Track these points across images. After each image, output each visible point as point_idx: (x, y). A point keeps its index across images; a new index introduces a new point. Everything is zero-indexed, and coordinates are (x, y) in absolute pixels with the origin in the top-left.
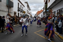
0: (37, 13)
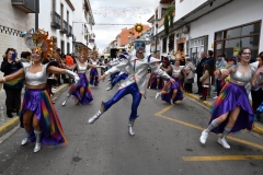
0: (119, 36)
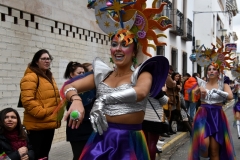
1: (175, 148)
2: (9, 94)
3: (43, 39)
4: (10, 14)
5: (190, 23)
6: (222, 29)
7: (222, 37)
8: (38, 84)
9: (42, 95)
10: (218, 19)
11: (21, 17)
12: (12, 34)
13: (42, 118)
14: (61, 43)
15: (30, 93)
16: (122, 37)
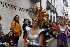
1: (51, 42)
2: (8, 27)
3: (17, 12)
4: (9, 6)
5: (56, 8)
6: (64, 10)
7: (64, 12)
8: (16, 24)
9: (17, 27)
10: (63, 8)
11: (12, 7)
12: (9, 11)
13: (16, 33)
14: (22, 14)
15: (14, 26)
16: (35, 19)
